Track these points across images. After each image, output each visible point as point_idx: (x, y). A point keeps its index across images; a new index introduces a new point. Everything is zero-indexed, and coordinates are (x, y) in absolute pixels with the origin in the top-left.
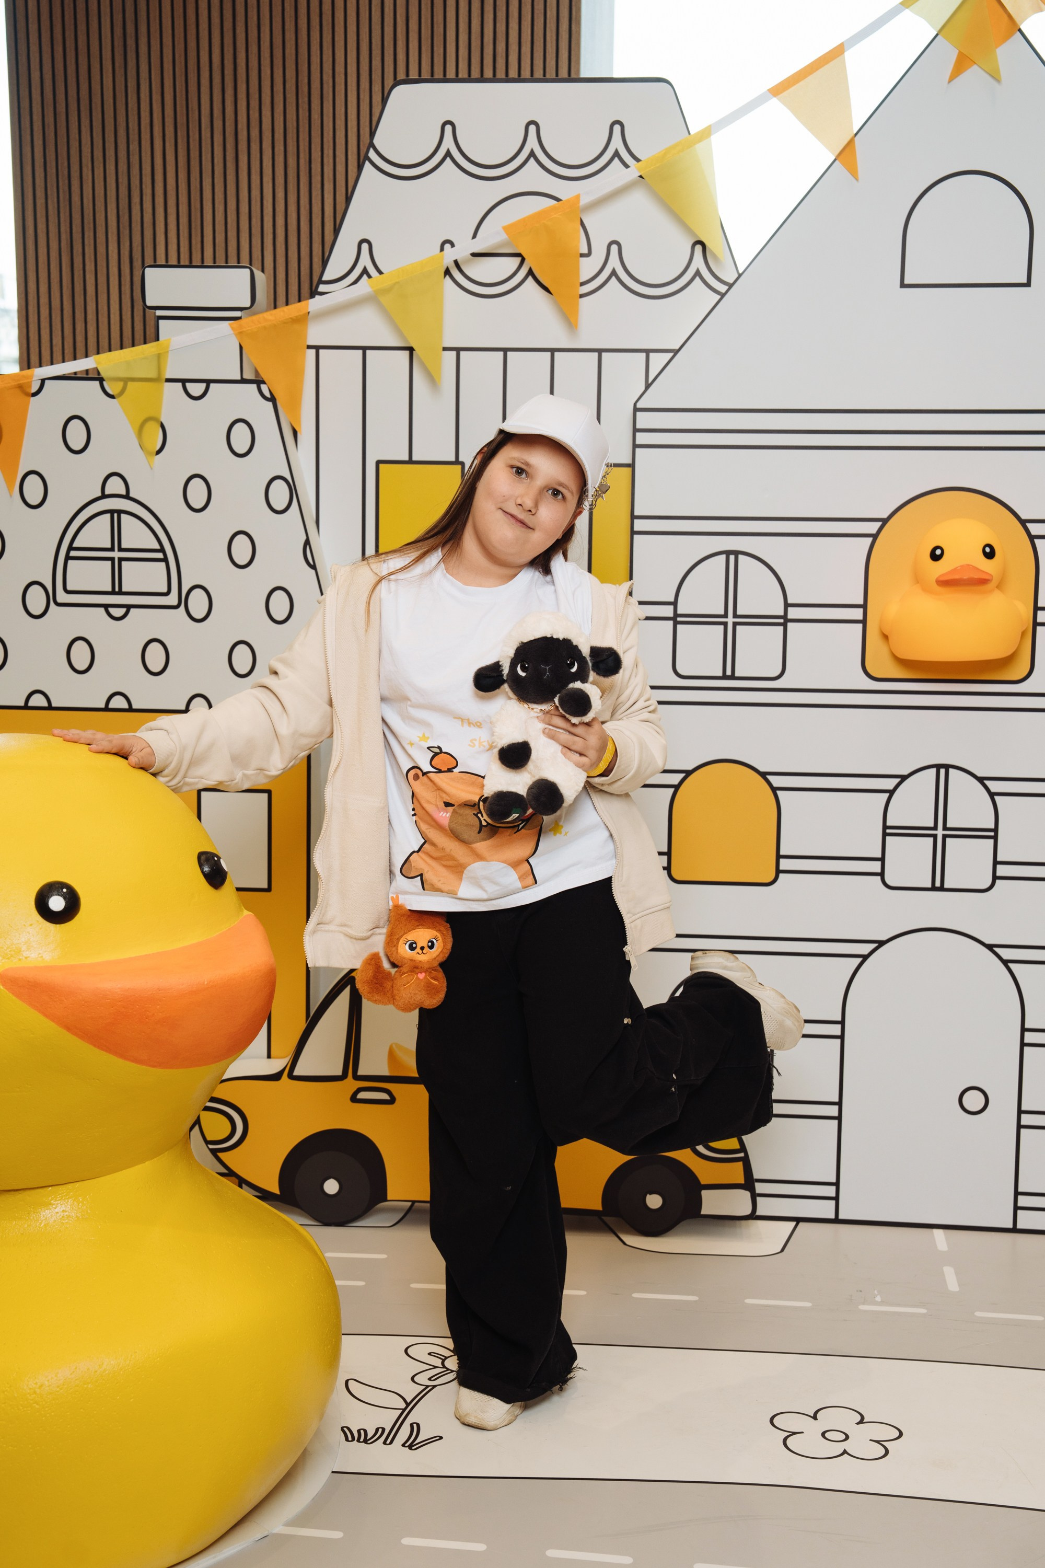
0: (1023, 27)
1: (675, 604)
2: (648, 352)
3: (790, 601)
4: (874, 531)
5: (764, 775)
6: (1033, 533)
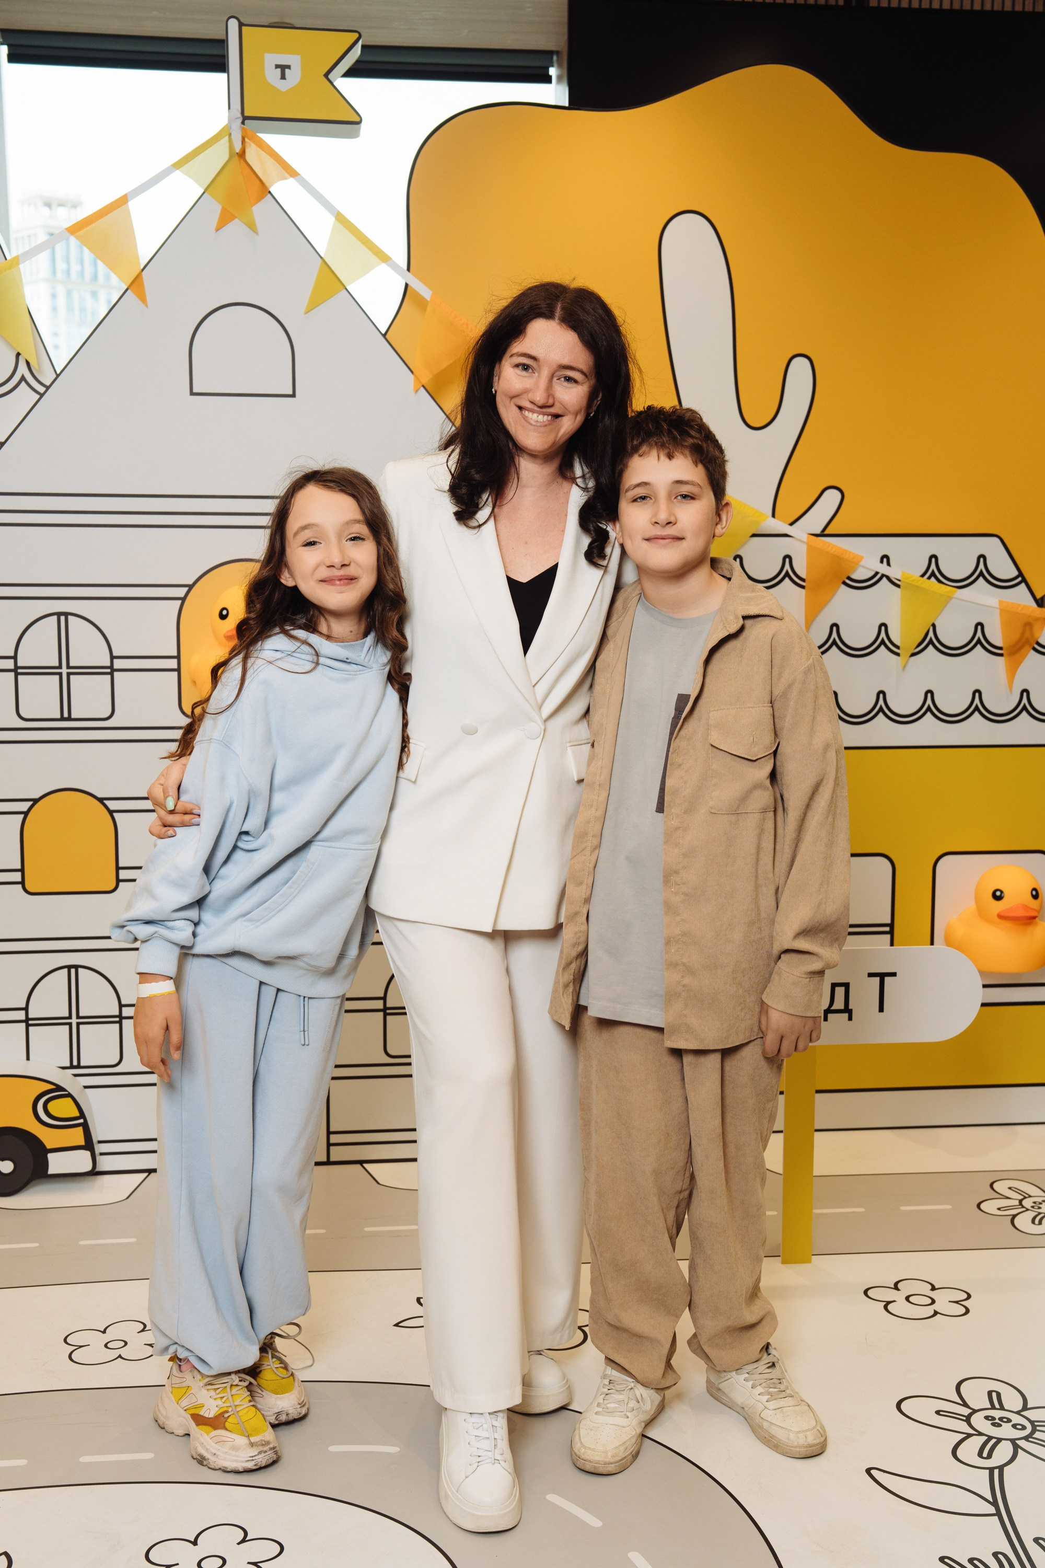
0: (271, 190)
1: (15, 658)
3: (115, 654)
4: (182, 595)
5: (101, 800)
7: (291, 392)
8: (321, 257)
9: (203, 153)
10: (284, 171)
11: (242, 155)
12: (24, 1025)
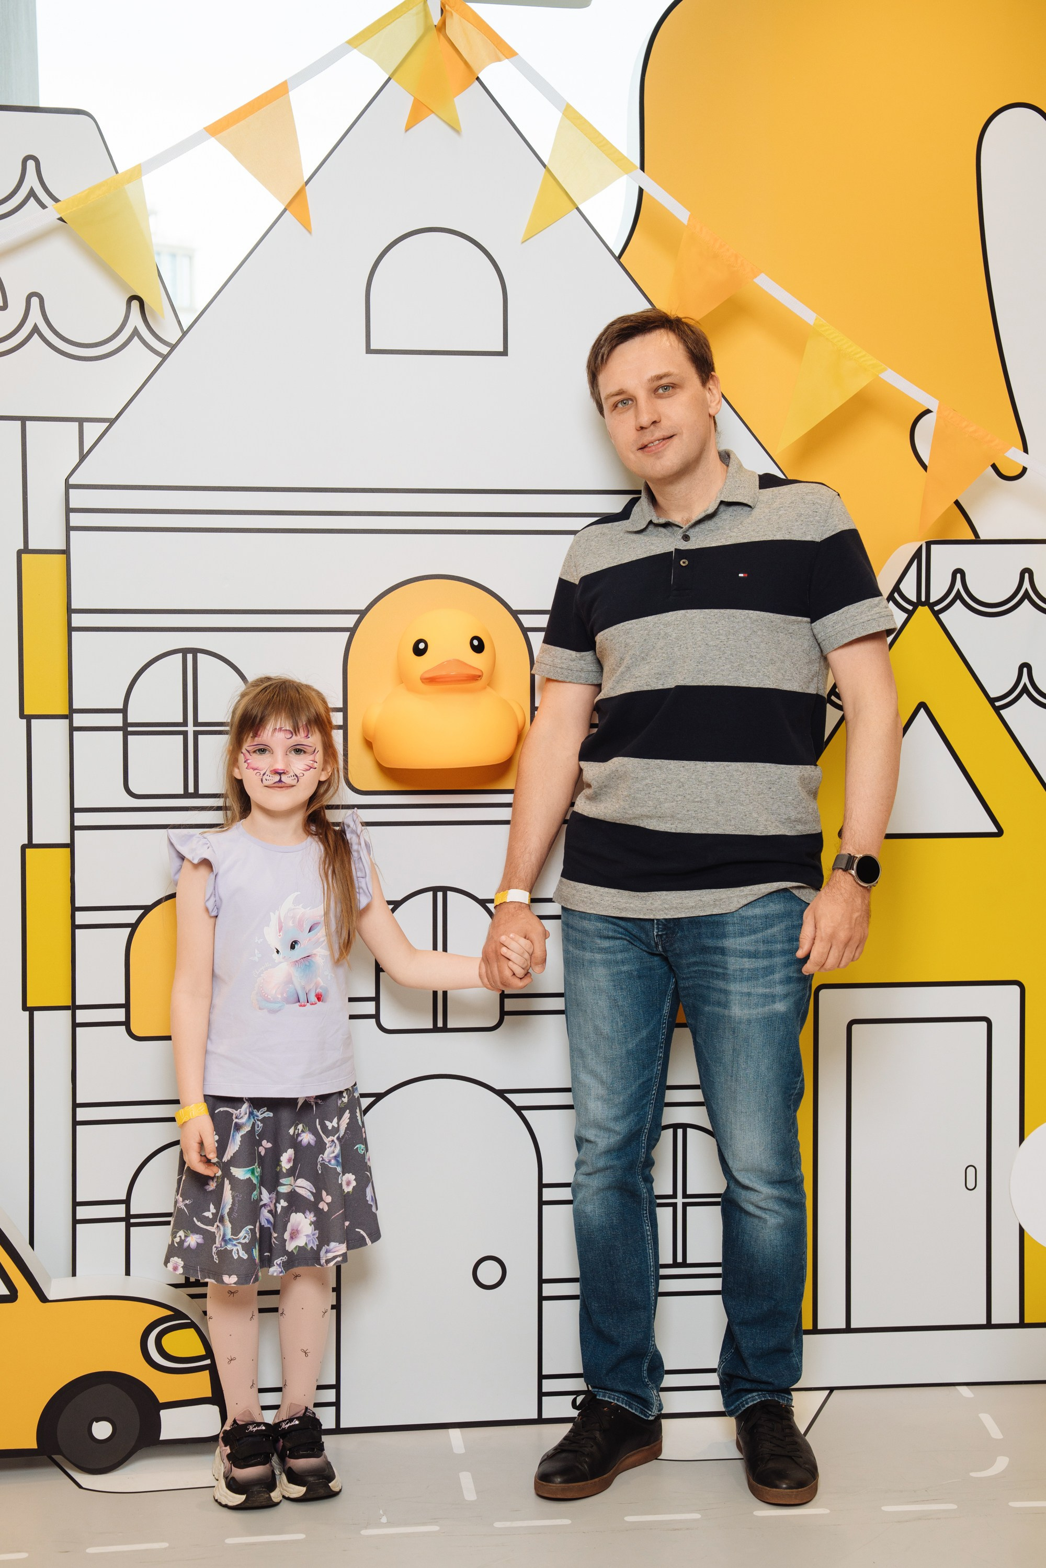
0: (481, 77)
1: (124, 711)
2: (81, 421)
4: (352, 626)
6: (525, 626)
7: (502, 350)
8: (544, 166)
9: (389, 26)
10: (496, 49)
11: (441, 28)
12: (123, 1224)
